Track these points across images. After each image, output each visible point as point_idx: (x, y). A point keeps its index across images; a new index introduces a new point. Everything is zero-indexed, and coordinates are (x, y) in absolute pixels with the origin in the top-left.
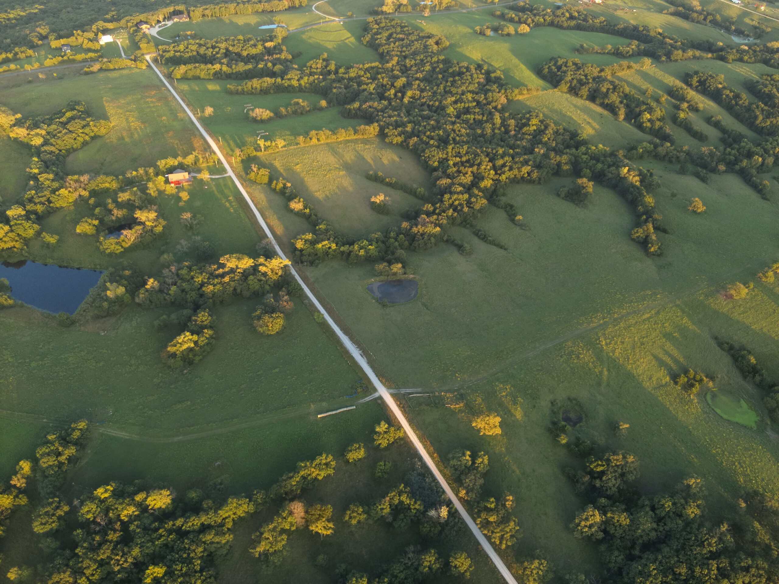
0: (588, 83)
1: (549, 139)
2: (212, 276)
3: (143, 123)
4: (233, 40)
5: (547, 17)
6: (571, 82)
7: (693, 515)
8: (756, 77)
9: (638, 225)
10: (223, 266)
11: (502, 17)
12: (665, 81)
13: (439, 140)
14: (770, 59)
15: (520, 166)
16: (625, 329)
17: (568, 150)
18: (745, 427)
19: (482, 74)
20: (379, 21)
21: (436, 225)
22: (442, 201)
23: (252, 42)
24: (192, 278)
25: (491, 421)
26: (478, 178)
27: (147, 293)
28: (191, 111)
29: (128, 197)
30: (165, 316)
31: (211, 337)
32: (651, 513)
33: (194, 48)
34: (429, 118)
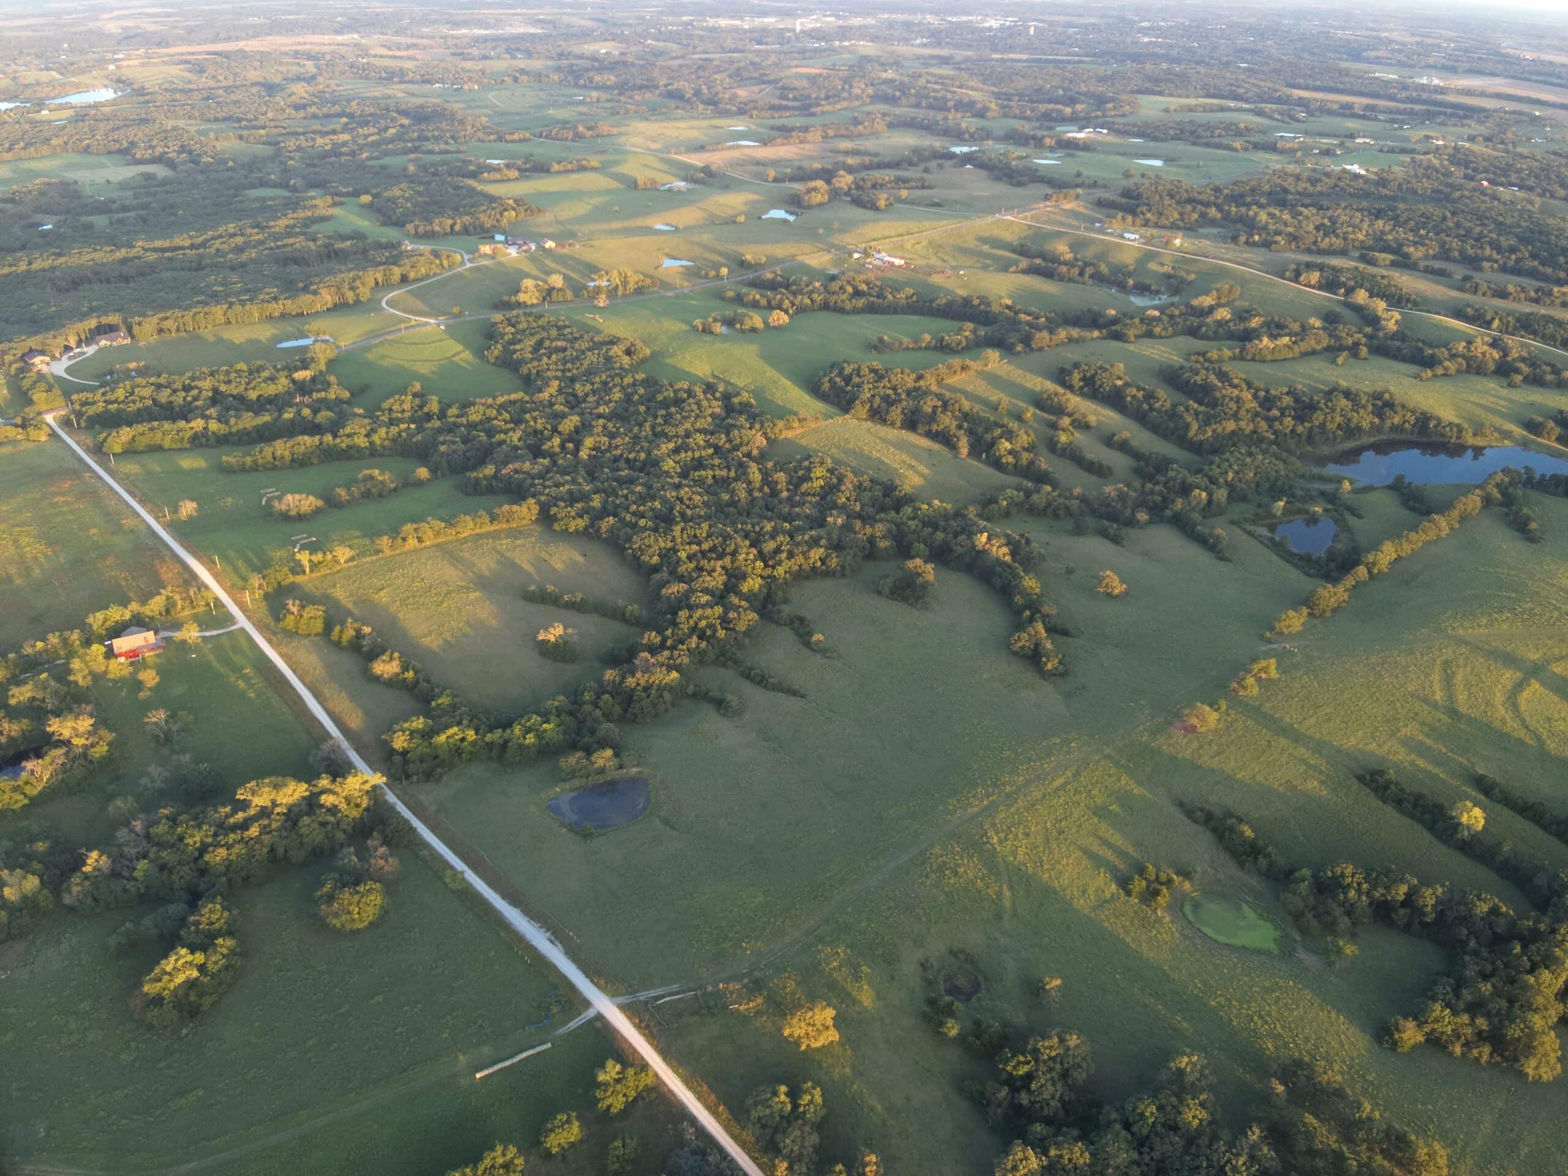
0: (900, 401)
1: (848, 499)
2: (222, 828)
3: (49, 545)
4: (227, 373)
5: (815, 296)
6: (871, 400)
7: (1196, 1122)
8: (1177, 359)
9: (1020, 627)
10: (244, 805)
11: (739, 299)
12: (1028, 385)
13: (656, 517)
14: (1199, 327)
15: (805, 549)
16: (1027, 809)
17: (883, 515)
18: (1258, 952)
19: (716, 399)
20: (513, 320)
21: (670, 668)
22: (675, 624)
23: (266, 374)
24: (181, 839)
25: (817, 1017)
26: (736, 577)
27: (87, 883)
28: (150, 512)
29: (29, 695)
30: (128, 925)
31: (233, 952)
32: (1124, 1132)
33: (147, 392)
34: (631, 481)
